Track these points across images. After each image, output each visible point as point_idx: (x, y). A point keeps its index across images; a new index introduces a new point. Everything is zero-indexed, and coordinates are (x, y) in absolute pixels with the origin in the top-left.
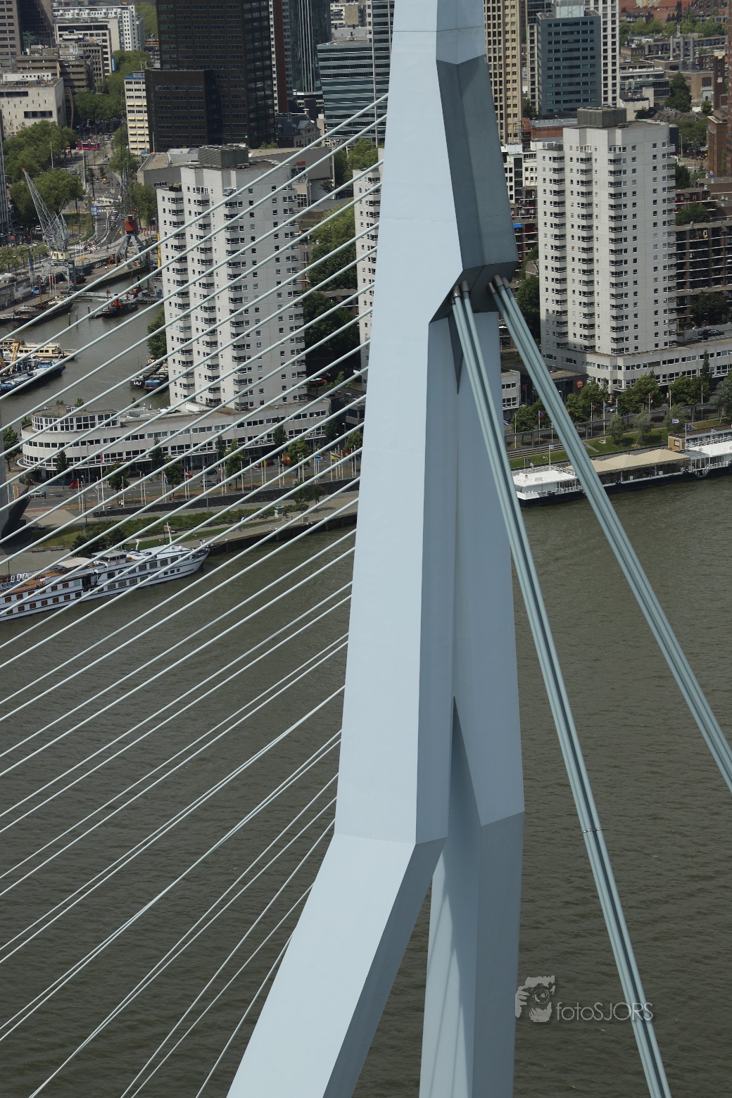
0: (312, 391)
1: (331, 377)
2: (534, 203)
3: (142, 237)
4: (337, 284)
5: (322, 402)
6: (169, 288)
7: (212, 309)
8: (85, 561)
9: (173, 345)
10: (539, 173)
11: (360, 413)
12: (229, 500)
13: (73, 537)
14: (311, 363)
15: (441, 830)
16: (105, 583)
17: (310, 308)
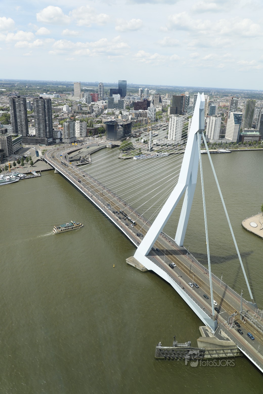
0: (182, 140)
1: (184, 139)
2: (207, 124)
3: (168, 123)
4: (186, 129)
5: (183, 141)
6: (170, 128)
7: (173, 130)
8: (158, 153)
9: (169, 134)
10: (208, 121)
11: (186, 142)
12: (172, 149)
13: (157, 151)
14: (182, 137)
15: (188, 184)
16: (159, 156)
17: (183, 131)
